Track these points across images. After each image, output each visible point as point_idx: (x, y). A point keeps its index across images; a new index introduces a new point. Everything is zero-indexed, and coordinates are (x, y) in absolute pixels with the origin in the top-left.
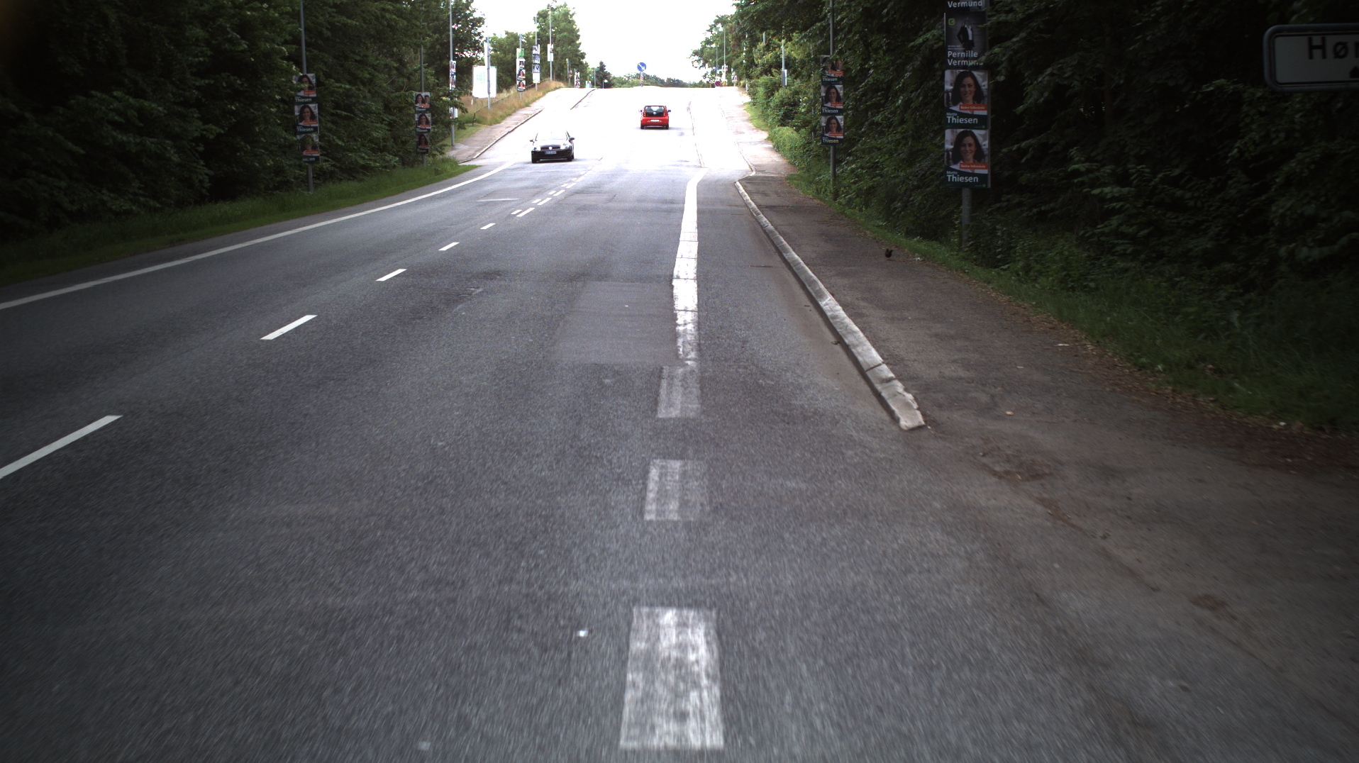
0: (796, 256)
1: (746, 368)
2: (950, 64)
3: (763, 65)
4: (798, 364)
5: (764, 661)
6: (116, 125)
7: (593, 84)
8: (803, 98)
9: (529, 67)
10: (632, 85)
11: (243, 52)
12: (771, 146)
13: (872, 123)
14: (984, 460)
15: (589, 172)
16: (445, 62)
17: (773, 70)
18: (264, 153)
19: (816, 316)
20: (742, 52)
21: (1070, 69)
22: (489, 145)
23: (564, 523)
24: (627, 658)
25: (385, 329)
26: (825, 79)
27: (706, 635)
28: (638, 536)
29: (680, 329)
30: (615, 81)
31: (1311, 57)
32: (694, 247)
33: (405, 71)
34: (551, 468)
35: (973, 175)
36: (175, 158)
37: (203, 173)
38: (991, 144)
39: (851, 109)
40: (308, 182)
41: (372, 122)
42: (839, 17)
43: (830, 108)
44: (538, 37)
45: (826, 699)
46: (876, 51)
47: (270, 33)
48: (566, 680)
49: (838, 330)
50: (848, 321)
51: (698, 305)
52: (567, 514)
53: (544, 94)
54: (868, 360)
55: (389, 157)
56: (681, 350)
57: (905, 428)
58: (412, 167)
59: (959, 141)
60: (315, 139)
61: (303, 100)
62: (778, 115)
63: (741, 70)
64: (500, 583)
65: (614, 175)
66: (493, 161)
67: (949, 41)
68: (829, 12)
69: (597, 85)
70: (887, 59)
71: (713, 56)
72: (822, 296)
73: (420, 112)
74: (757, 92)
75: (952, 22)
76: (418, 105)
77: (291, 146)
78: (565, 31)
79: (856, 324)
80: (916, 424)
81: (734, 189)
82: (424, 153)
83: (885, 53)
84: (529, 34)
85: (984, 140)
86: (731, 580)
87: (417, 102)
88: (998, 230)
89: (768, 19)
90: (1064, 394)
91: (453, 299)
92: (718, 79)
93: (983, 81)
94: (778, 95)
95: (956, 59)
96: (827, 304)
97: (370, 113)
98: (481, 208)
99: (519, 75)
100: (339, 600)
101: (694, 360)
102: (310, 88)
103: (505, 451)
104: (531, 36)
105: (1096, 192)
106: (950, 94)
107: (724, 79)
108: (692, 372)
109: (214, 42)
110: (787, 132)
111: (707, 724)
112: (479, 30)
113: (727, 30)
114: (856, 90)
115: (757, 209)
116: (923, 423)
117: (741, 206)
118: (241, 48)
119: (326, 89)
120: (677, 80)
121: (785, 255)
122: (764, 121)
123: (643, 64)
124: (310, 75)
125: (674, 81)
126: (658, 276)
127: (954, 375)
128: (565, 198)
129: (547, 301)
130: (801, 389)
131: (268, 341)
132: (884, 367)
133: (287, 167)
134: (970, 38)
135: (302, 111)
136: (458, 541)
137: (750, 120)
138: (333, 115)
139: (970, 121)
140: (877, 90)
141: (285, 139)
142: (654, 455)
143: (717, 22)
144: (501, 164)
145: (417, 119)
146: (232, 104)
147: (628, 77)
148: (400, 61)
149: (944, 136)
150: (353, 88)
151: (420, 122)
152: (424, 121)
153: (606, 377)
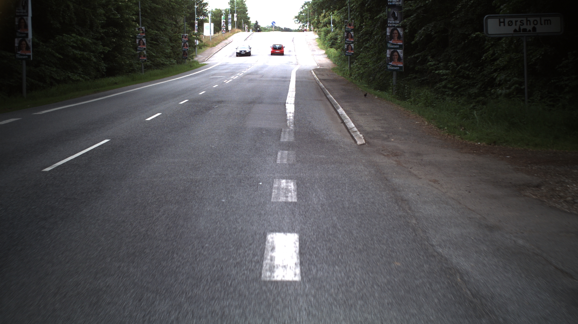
0: (331, 96)
1: (310, 129)
2: (389, 25)
3: (324, 23)
4: (328, 128)
5: (308, 189)
6: (73, 47)
7: (253, 30)
8: (339, 37)
9: (227, 23)
10: (269, 30)
11: (118, 18)
12: (326, 56)
13: (365, 47)
14: (382, 152)
15: (252, 67)
16: (192, 21)
17: (328, 25)
18: (125, 58)
19: (336, 115)
20: (315, 17)
21: (431, 28)
22: (211, 55)
23: (253, 163)
24: (273, 188)
25: (186, 117)
26: (346, 29)
27: (293, 184)
28: (275, 166)
29: (288, 118)
30: (262, 29)
31: (500, 25)
32: (294, 94)
33: (178, 25)
34: (248, 152)
35: (397, 66)
36: (95, 60)
37: (103, 66)
38: (404, 54)
39: (357, 41)
40: (142, 70)
41: (165, 46)
42: (352, 5)
43: (348, 41)
44: (230, 11)
45: (324, 195)
46: (366, 18)
47: (128, 11)
48: (257, 191)
49: (342, 118)
50: (346, 115)
51: (295, 111)
52: (254, 162)
53: (233, 34)
54: (350, 126)
55: (172, 60)
56: (288, 124)
57: (359, 144)
58: (181, 64)
59: (392, 54)
60: (144, 53)
61: (140, 37)
62: (329, 44)
63: (315, 24)
64: (237, 175)
65: (263, 67)
66: (213, 62)
67: (389, 17)
68: (348, 3)
69: (255, 31)
70: (370, 22)
71: (303, 19)
72: (338, 108)
73: (184, 42)
74: (321, 34)
75: (390, 10)
76: (183, 39)
77: (135, 55)
78: (241, 8)
79: (348, 116)
80: (362, 143)
81: (310, 73)
82: (185, 59)
83: (369, 19)
84: (227, 9)
85: (401, 54)
86: (301, 175)
87: (183, 38)
88: (406, 87)
89: (324, 5)
90: (412, 135)
91: (208, 109)
92: (305, 28)
93: (401, 32)
94: (330, 35)
95: (391, 24)
96: (340, 111)
97: (165, 42)
98: (211, 80)
99: (223, 26)
100: (193, 177)
101: (293, 127)
102: (143, 33)
103: (234, 148)
104: (227, 10)
105: (437, 72)
106: (389, 37)
107: (308, 28)
108: (292, 130)
109: (107, 15)
110: (333, 50)
111: (293, 198)
112: (206, 8)
113: (309, 8)
114: (358, 34)
115: (319, 80)
116: (365, 143)
117: (313, 80)
118: (118, 17)
119: (148, 33)
120: (288, 28)
121: (327, 96)
122: (324, 46)
123: (274, 22)
124: (143, 28)
125: (287, 29)
126: (280, 103)
127: (378, 130)
128: (244, 76)
129: (241, 110)
130: (328, 135)
131: (148, 120)
132: (355, 128)
133: (134, 64)
134: (396, 16)
135: (139, 42)
136: (224, 167)
137: (318, 45)
138: (150, 43)
139: (396, 46)
140: (367, 34)
141: (133, 52)
142: (279, 150)
143: (305, 4)
144: (217, 63)
145: (183, 45)
146: (114, 39)
147: (268, 27)
148: (176, 21)
149: (386, 52)
150: (159, 32)
151: (184, 46)
152: (186, 46)
153: (263, 131)
